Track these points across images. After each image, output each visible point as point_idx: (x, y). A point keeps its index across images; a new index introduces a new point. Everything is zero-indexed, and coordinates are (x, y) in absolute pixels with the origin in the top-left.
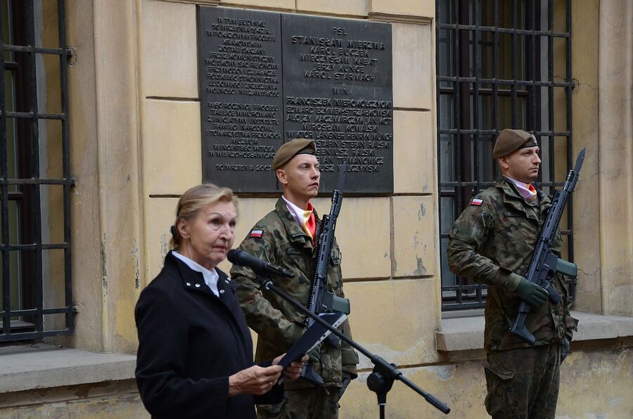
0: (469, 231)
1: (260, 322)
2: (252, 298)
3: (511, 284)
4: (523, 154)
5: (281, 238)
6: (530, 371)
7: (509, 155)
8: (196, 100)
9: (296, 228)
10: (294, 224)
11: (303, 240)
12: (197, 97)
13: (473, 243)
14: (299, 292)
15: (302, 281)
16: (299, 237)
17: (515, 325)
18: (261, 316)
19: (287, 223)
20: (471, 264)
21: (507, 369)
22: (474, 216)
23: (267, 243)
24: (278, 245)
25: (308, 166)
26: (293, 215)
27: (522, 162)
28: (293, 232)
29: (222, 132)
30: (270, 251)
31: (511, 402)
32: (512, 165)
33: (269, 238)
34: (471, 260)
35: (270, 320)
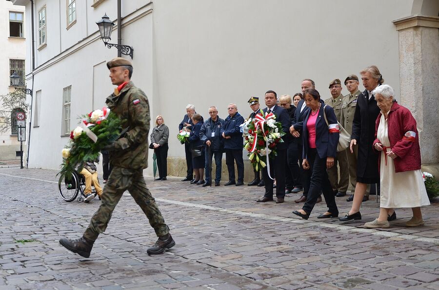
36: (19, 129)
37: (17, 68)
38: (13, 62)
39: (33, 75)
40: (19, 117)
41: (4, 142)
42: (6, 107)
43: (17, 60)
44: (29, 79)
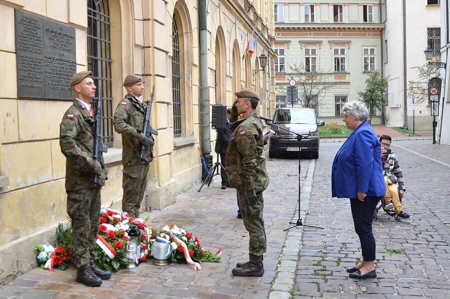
0: (123, 115)
1: (78, 158)
2: (74, 147)
3: (142, 137)
4: (138, 85)
5: (81, 118)
6: (143, 174)
7: (132, 85)
8: (14, 53)
9: (86, 113)
10: (85, 111)
11: (90, 118)
12: (14, 51)
13: (125, 120)
14: (89, 143)
15: (91, 138)
16: (88, 117)
17: (142, 155)
18: (79, 155)
19: (82, 111)
20: (126, 128)
21: (134, 173)
22: (124, 109)
23: (76, 120)
24: (80, 122)
25: (90, 83)
26: (83, 107)
27: (137, 88)
28: (85, 115)
29: (24, 68)
30: (78, 124)
31: (135, 186)
32: (133, 89)
33: (77, 118)
34: (126, 127)
35: (83, 157)
36: (433, 103)
37: (434, 37)
38: (430, 31)
39: (447, 49)
40: (432, 92)
41: (420, 112)
42: (422, 78)
43: (434, 28)
44: (444, 52)
